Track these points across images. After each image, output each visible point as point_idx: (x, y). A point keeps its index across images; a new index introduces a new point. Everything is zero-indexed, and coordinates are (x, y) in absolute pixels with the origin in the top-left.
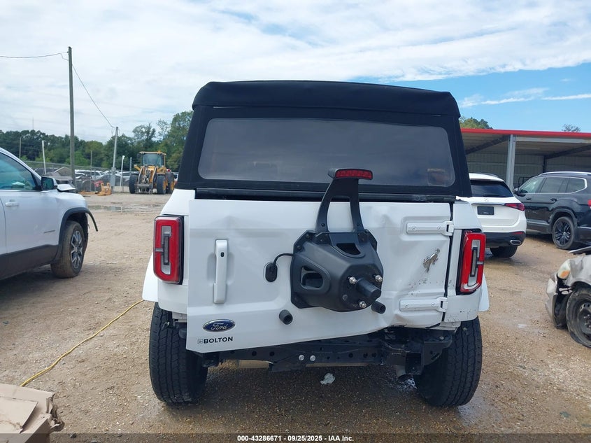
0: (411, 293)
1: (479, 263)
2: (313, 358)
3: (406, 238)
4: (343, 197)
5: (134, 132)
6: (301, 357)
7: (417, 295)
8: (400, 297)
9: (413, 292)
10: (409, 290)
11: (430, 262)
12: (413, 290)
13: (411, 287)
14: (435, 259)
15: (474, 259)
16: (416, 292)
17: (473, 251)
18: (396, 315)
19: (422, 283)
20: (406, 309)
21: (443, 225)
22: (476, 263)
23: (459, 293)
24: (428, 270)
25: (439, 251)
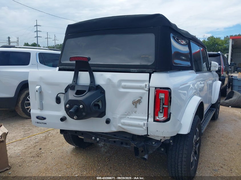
0: (127, 117)
1: (164, 106)
2: (98, 139)
3: (122, 90)
4: (84, 69)
6: (93, 138)
7: (131, 118)
8: (121, 118)
9: (129, 117)
10: (126, 115)
11: (136, 103)
13: (127, 114)
14: (139, 101)
15: (162, 103)
16: (130, 117)
17: (160, 99)
18: (119, 126)
19: (134, 112)
20: (124, 124)
21: (143, 85)
22: (163, 106)
23: (155, 121)
24: (136, 107)
25: (141, 98)
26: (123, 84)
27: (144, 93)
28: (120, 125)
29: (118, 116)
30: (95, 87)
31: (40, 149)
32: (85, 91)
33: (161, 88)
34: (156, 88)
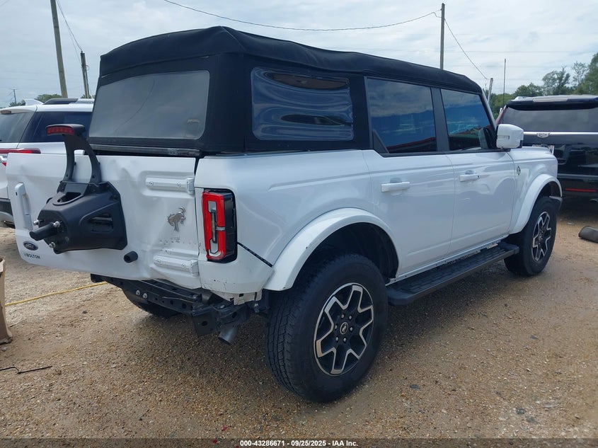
0: (165, 249)
3: (148, 193)
5: (544, 79)
7: (171, 253)
8: (154, 252)
11: (176, 220)
12: (168, 247)
13: (163, 244)
14: (181, 218)
15: (213, 222)
16: (169, 250)
17: (211, 213)
18: (151, 268)
19: (175, 241)
20: (159, 264)
21: (184, 182)
22: (216, 228)
23: (210, 259)
24: (176, 229)
25: (184, 211)
26: (149, 180)
27: (187, 201)
28: (153, 266)
29: (149, 248)
30: (97, 186)
31: (85, 312)
32: (80, 194)
33: (212, 190)
34: (205, 189)
